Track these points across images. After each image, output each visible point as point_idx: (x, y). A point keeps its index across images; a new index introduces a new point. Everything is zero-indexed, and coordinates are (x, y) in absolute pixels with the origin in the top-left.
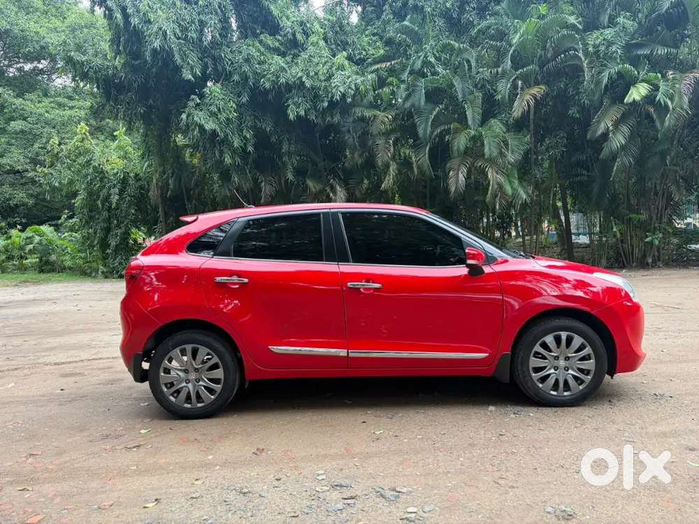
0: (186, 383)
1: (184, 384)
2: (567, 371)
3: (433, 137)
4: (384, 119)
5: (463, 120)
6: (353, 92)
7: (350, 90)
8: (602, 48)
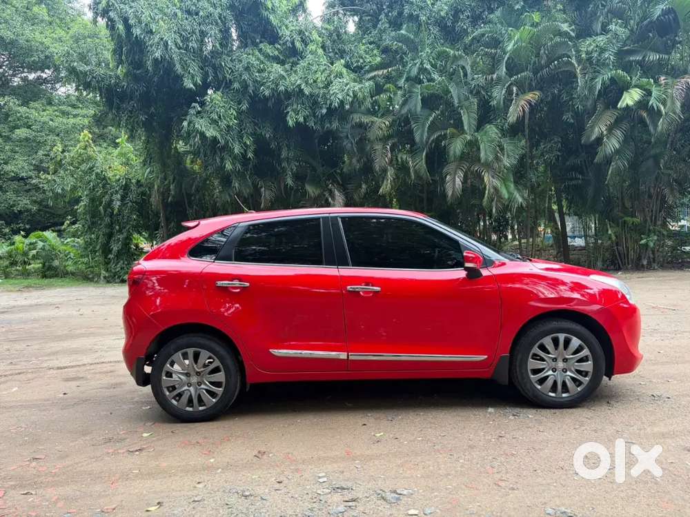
0: (188, 386)
1: (186, 388)
2: (566, 372)
3: (430, 141)
4: (381, 125)
5: (459, 125)
6: (351, 99)
7: (348, 97)
8: (595, 55)
